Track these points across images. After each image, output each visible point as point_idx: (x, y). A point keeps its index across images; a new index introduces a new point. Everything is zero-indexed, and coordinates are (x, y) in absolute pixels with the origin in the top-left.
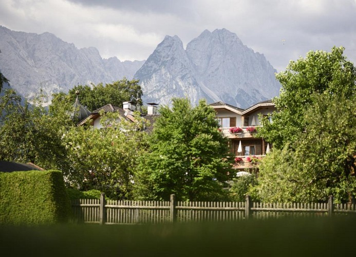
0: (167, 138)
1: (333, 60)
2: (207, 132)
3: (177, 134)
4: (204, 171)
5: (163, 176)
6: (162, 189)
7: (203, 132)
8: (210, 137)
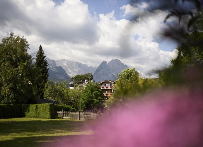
0: (87, 92)
1: (133, 70)
2: (97, 90)
3: (89, 91)
4: (96, 100)
5: (86, 102)
6: (86, 105)
7: (96, 90)
8: (98, 91)
